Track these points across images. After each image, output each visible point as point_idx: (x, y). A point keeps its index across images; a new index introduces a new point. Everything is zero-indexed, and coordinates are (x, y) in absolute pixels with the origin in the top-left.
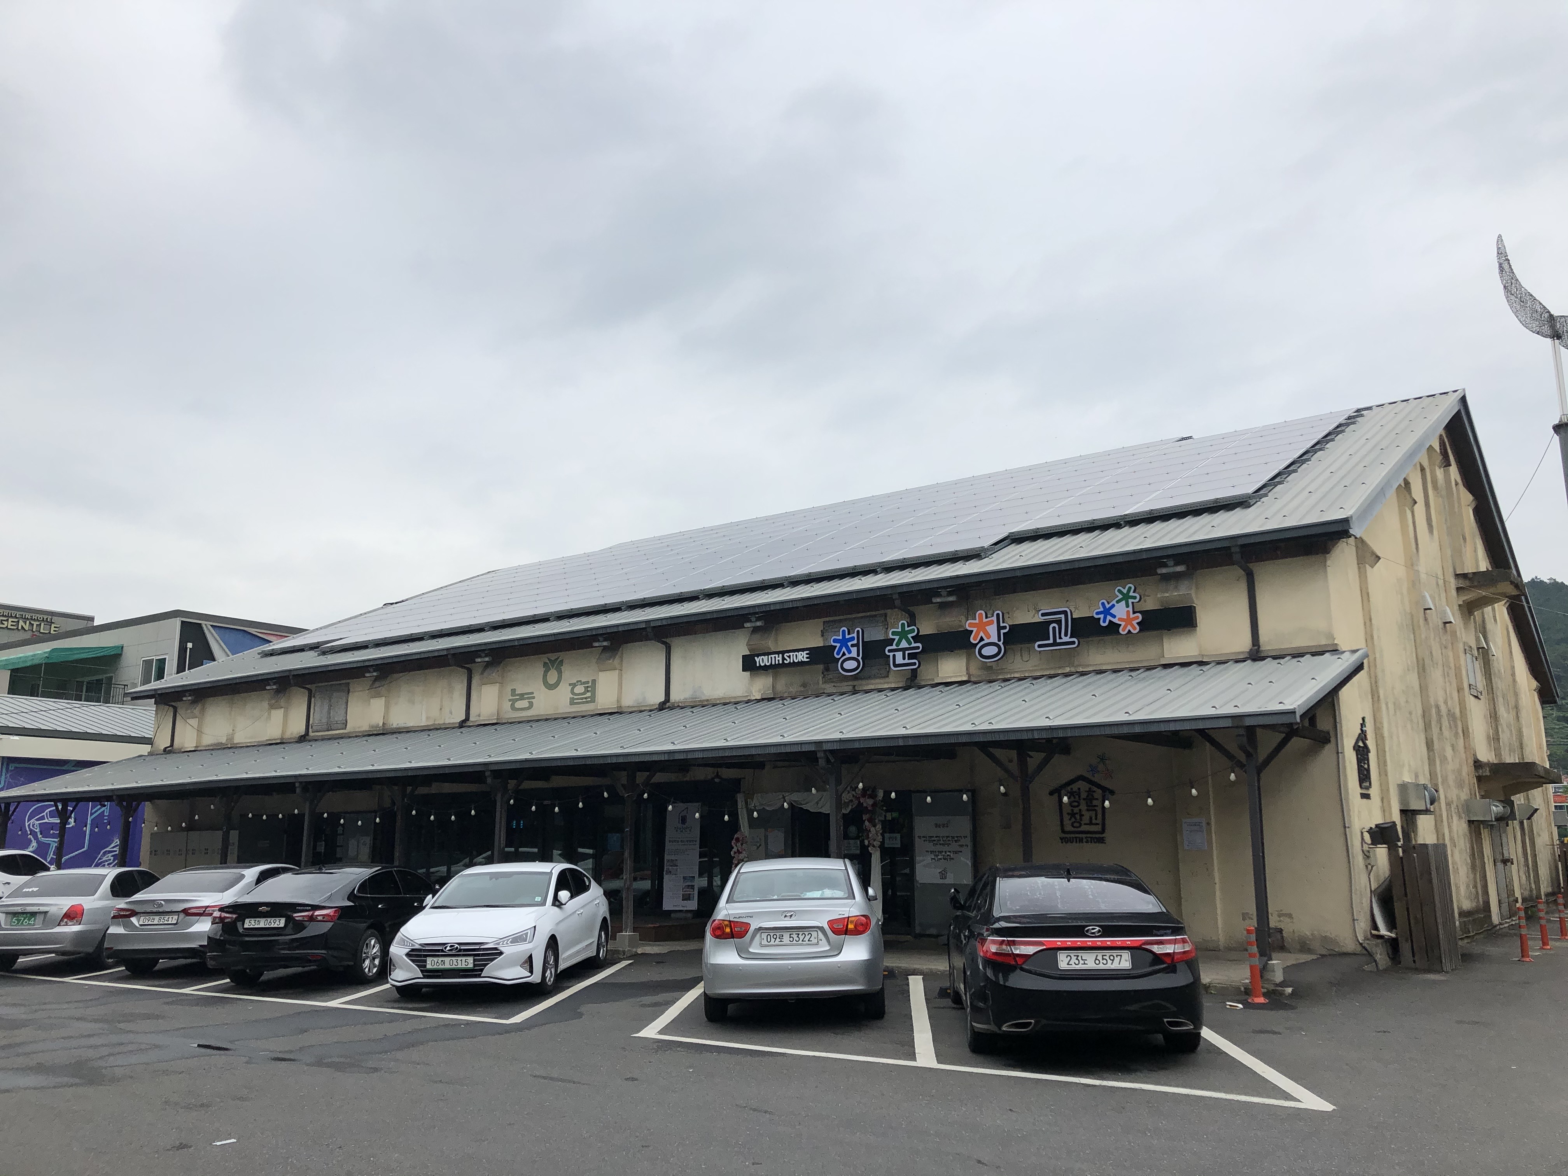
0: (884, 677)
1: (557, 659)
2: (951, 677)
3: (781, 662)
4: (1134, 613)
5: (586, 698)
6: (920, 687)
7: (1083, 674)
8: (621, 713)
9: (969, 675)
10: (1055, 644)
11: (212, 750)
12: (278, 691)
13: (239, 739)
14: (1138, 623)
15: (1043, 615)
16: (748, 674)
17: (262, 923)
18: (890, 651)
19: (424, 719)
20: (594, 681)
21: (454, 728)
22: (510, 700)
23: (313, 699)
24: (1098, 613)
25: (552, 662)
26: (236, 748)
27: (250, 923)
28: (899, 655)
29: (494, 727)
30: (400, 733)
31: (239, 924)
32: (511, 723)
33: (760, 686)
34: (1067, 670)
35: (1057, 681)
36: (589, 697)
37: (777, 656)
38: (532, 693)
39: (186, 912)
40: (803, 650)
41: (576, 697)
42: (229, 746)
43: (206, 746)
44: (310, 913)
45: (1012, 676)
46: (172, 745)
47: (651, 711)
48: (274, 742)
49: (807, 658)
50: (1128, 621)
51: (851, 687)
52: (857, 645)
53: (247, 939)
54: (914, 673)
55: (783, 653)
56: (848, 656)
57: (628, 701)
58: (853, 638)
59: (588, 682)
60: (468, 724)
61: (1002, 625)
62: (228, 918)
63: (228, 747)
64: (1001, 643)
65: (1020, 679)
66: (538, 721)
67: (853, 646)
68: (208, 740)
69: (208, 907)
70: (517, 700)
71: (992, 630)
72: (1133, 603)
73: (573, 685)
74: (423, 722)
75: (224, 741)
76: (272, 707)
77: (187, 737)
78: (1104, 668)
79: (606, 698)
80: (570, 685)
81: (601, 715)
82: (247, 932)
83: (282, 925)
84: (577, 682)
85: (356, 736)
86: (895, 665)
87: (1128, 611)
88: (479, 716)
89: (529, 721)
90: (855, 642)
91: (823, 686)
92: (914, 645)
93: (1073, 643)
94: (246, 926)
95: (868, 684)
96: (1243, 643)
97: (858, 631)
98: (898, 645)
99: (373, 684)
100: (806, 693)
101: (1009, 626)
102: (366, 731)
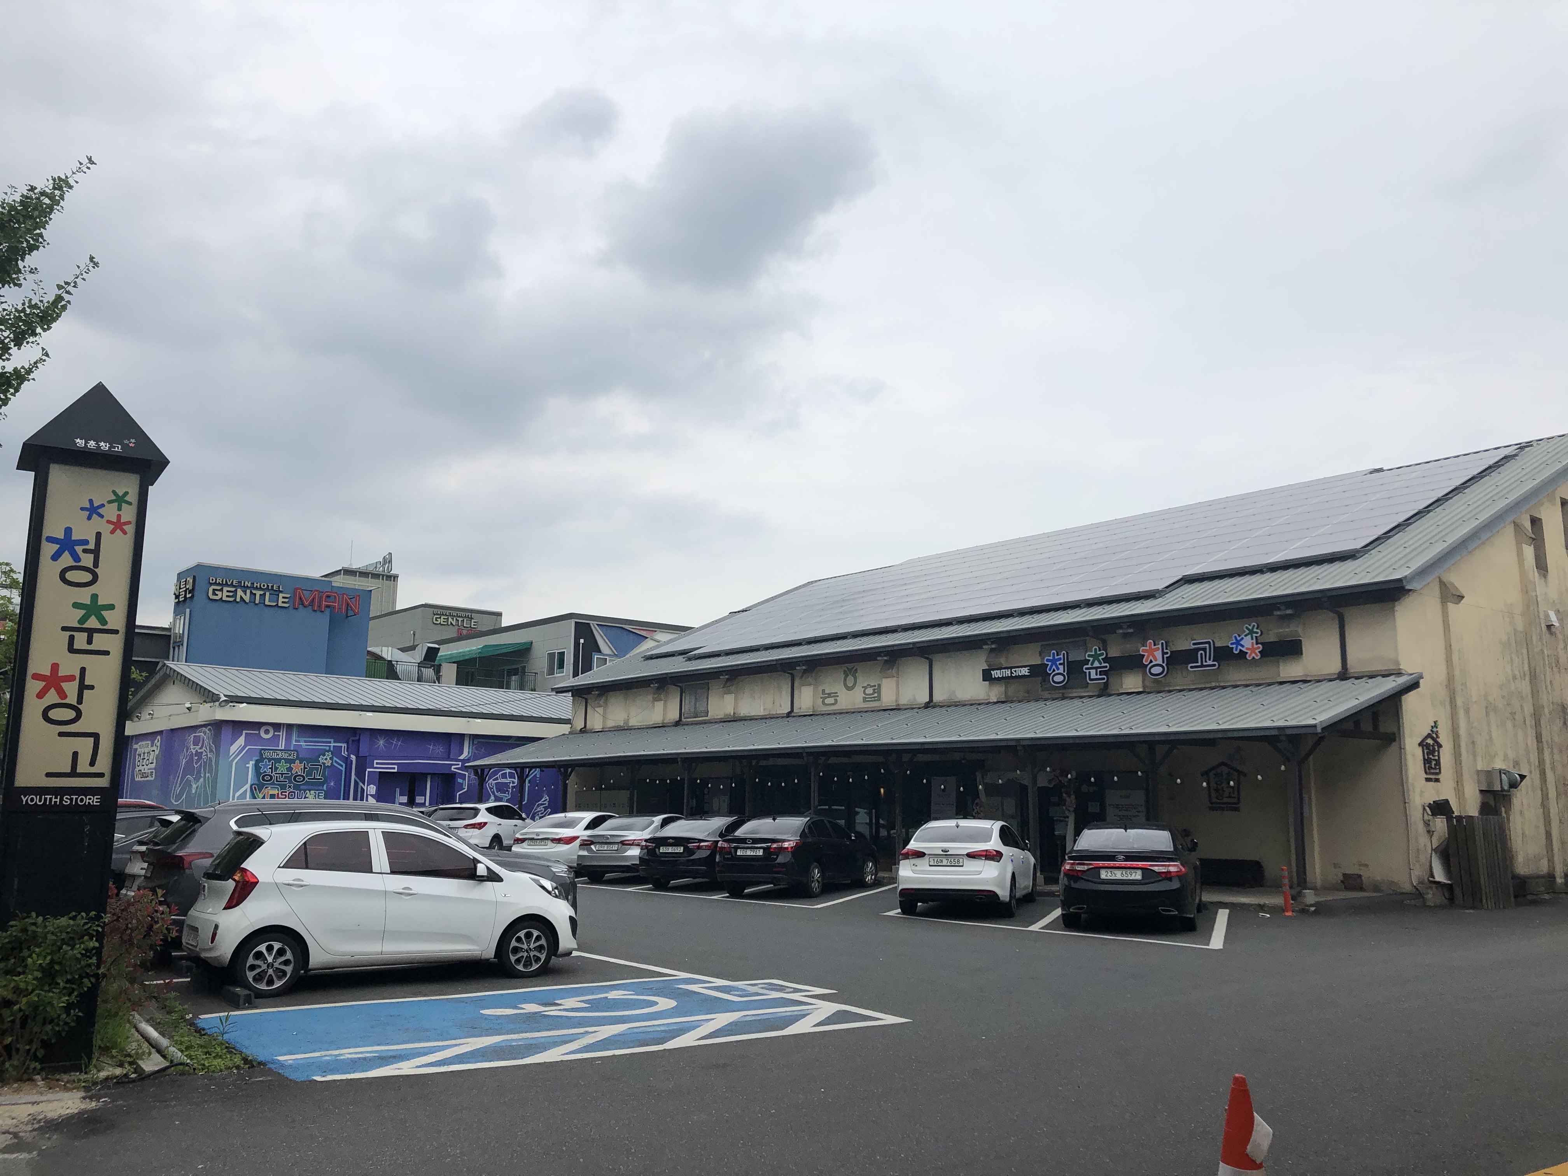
0: (1085, 687)
1: (853, 668)
2: (1131, 688)
3: (1009, 675)
4: (1257, 643)
5: (874, 697)
6: (1110, 695)
7: (1224, 688)
8: (899, 709)
9: (1144, 687)
10: (1202, 666)
11: (615, 730)
12: (658, 688)
13: (633, 722)
14: (1259, 652)
15: (1194, 644)
16: (987, 683)
17: (670, 850)
18: (1087, 669)
19: (762, 710)
20: (879, 685)
21: (783, 717)
22: (821, 698)
23: (684, 694)
24: (1232, 644)
25: (850, 670)
26: (631, 729)
27: (663, 850)
28: (1093, 672)
29: (811, 717)
30: (746, 720)
31: (657, 850)
32: (822, 715)
33: (995, 693)
34: (1213, 684)
35: (1204, 693)
36: (876, 697)
37: (1007, 670)
38: (837, 693)
39: (623, 843)
40: (1025, 666)
41: (867, 696)
42: (626, 728)
43: (609, 728)
44: (697, 844)
45: (1175, 688)
46: (585, 726)
47: (919, 708)
48: (657, 725)
49: (1028, 672)
50: (1253, 650)
51: (1061, 694)
52: (1063, 664)
53: (663, 859)
54: (1106, 685)
55: (1011, 668)
56: (1057, 672)
57: (904, 701)
58: (1060, 659)
59: (875, 686)
60: (793, 714)
61: (1165, 651)
62: (650, 846)
63: (624, 729)
64: (1164, 665)
65: (1180, 691)
66: (841, 713)
67: (1060, 664)
68: (610, 724)
69: (635, 840)
70: (826, 698)
71: (1158, 654)
72: (1256, 637)
73: (865, 688)
74: (762, 712)
75: (622, 725)
76: (655, 700)
77: (596, 721)
78: (1239, 683)
79: (888, 697)
80: (863, 687)
81: (885, 710)
82: (662, 855)
83: (682, 851)
84: (868, 685)
85: (716, 722)
86: (1091, 680)
87: (1253, 643)
88: (800, 708)
89: (835, 714)
90: (1062, 662)
91: (1042, 693)
92: (1103, 665)
93: (1214, 665)
94: (661, 851)
95: (1073, 693)
96: (1335, 667)
97: (1064, 654)
98: (1092, 664)
99: (726, 683)
100: (1030, 697)
101: (1171, 652)
102: (721, 718)
